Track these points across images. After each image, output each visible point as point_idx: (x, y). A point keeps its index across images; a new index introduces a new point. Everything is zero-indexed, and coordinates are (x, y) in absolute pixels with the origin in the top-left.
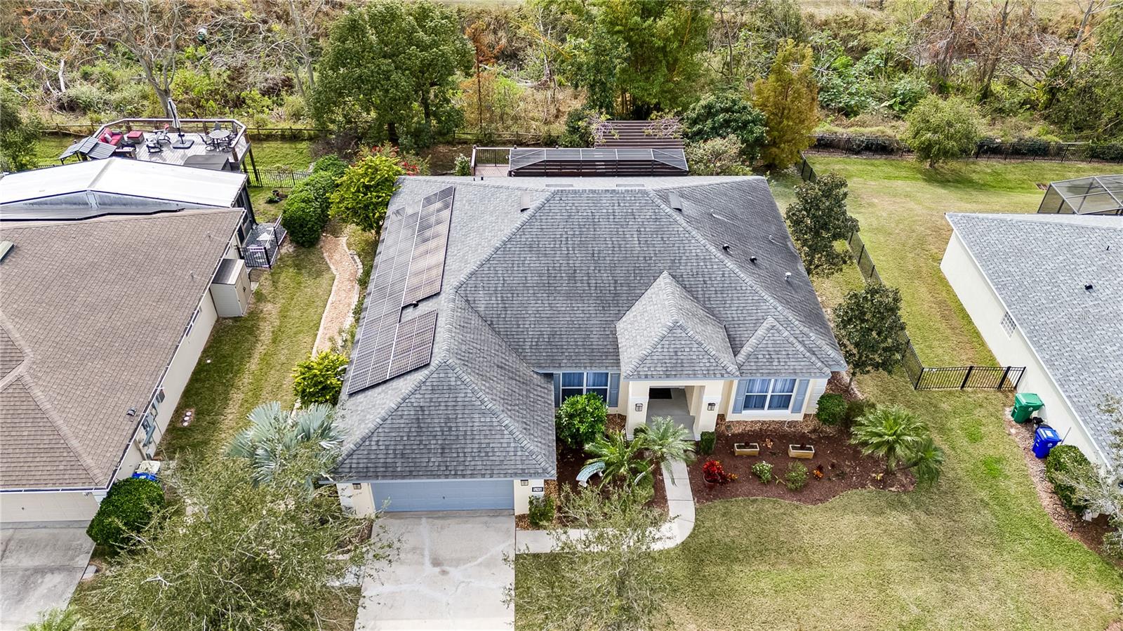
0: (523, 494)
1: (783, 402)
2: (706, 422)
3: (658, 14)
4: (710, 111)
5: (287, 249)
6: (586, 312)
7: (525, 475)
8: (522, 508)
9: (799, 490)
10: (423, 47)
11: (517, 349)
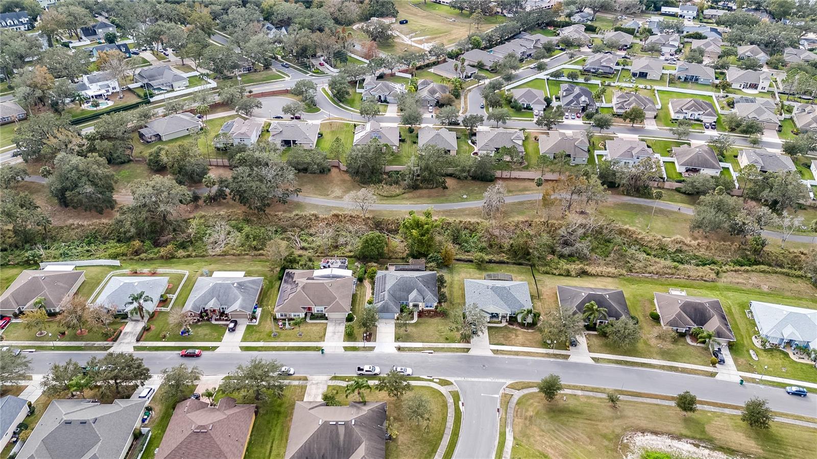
0: (396, 316)
1: (431, 307)
2: (420, 309)
3: (424, 236)
4: (431, 257)
5: (358, 283)
6: (404, 294)
7: (396, 313)
8: (396, 318)
9: (431, 317)
10: (379, 243)
11: (396, 299)
